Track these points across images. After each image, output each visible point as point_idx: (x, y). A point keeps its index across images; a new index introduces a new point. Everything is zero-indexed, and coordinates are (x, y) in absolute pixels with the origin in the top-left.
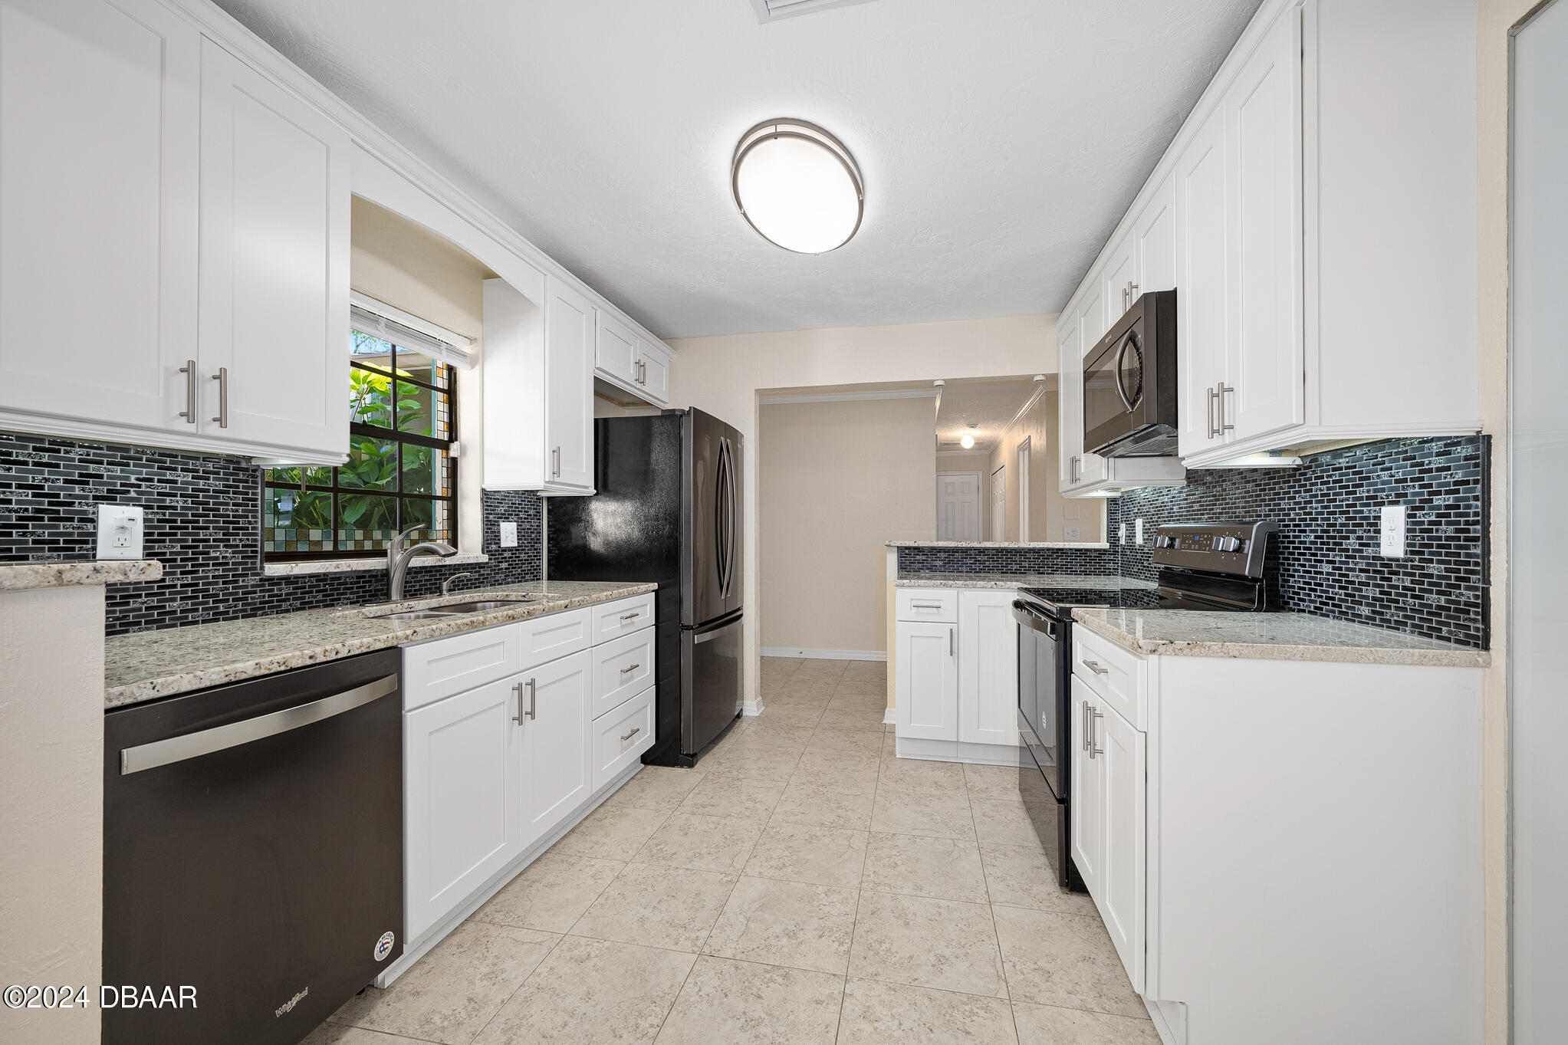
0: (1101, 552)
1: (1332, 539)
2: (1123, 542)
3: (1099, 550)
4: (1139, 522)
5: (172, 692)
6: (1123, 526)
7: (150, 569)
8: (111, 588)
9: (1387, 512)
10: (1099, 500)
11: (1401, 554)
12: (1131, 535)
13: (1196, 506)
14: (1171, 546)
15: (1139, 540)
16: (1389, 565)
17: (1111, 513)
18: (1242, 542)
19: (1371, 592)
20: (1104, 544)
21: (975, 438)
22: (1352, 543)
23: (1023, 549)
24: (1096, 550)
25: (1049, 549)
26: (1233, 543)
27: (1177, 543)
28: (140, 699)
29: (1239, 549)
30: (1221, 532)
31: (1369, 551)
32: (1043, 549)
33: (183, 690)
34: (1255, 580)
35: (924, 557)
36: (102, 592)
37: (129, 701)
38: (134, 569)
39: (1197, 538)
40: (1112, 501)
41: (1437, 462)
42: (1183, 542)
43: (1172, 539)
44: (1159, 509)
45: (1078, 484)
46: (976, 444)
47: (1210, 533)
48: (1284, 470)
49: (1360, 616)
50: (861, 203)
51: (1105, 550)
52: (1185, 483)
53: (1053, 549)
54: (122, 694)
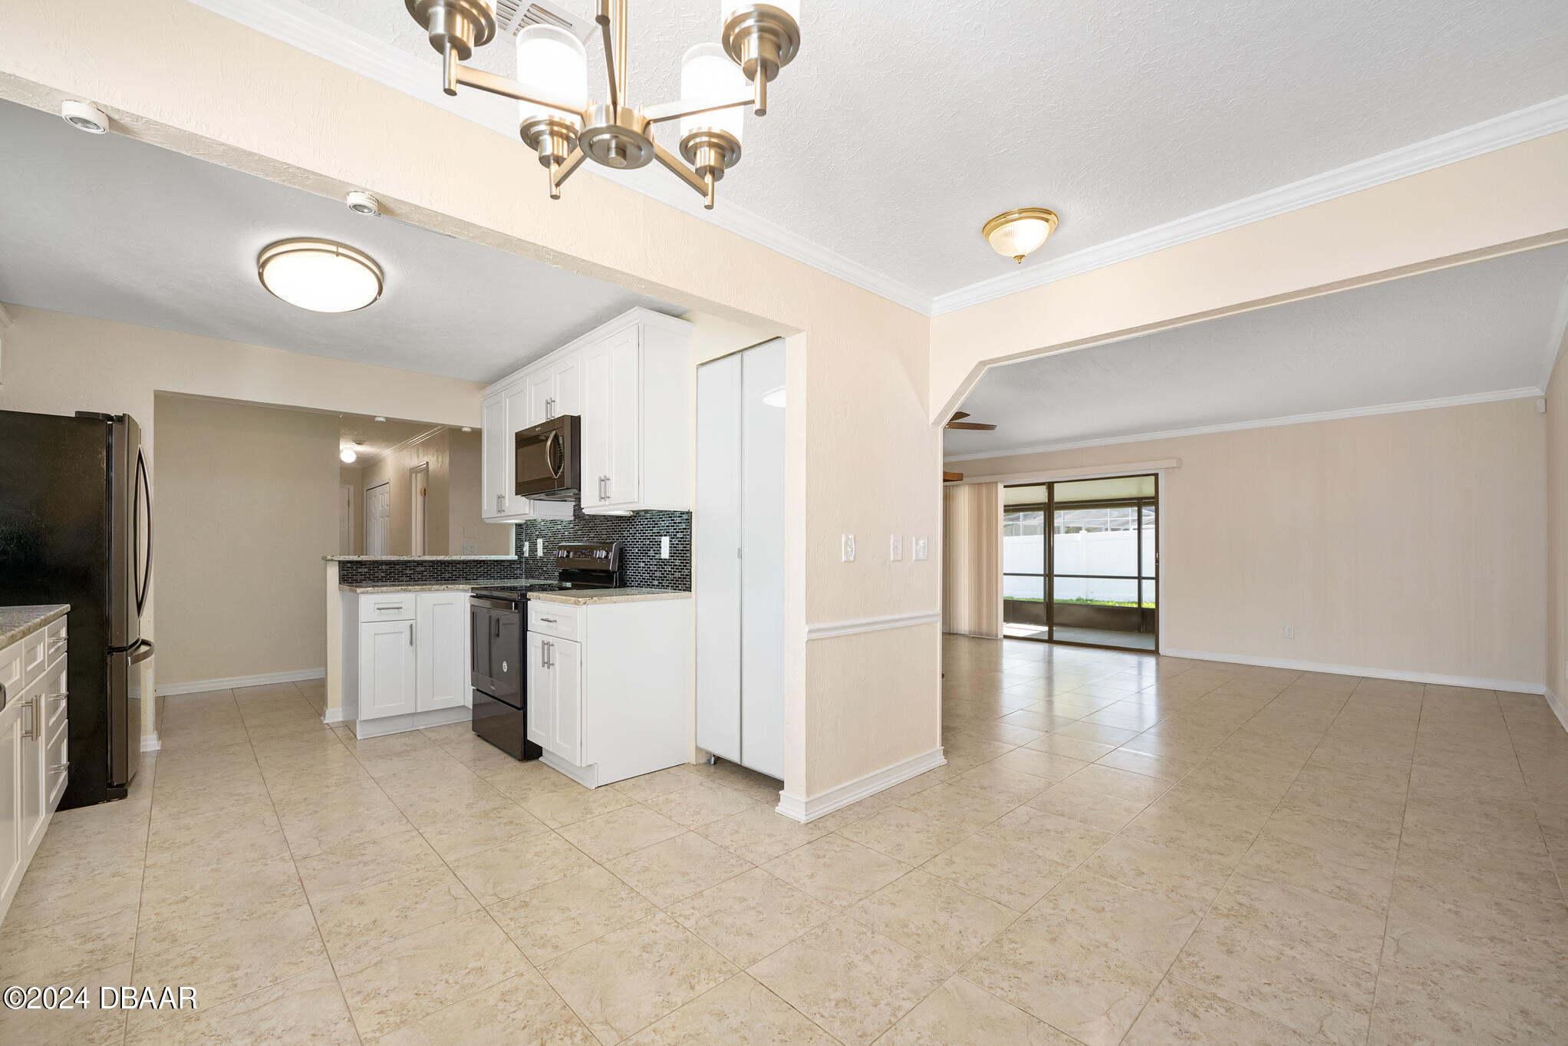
0: (512, 562)
1: (644, 552)
2: (526, 555)
3: (510, 561)
4: (540, 542)
6: (527, 544)
9: (663, 538)
10: (511, 524)
11: (668, 557)
12: (533, 549)
13: (580, 533)
14: (568, 556)
15: (540, 553)
16: (664, 562)
17: (518, 534)
18: (608, 553)
19: (658, 574)
20: (513, 557)
21: (357, 453)
22: (651, 553)
23: (455, 561)
24: (507, 561)
25: (474, 561)
26: (604, 554)
27: (571, 554)
29: (606, 557)
30: (597, 548)
31: (657, 556)
32: (469, 561)
34: (614, 572)
35: (366, 570)
39: (584, 551)
40: (518, 526)
41: (678, 520)
42: (575, 554)
43: (568, 552)
44: (554, 534)
45: (502, 514)
46: (358, 458)
47: (591, 549)
48: (625, 517)
49: (654, 585)
50: (376, 299)
51: (514, 561)
52: (572, 518)
53: (477, 561)
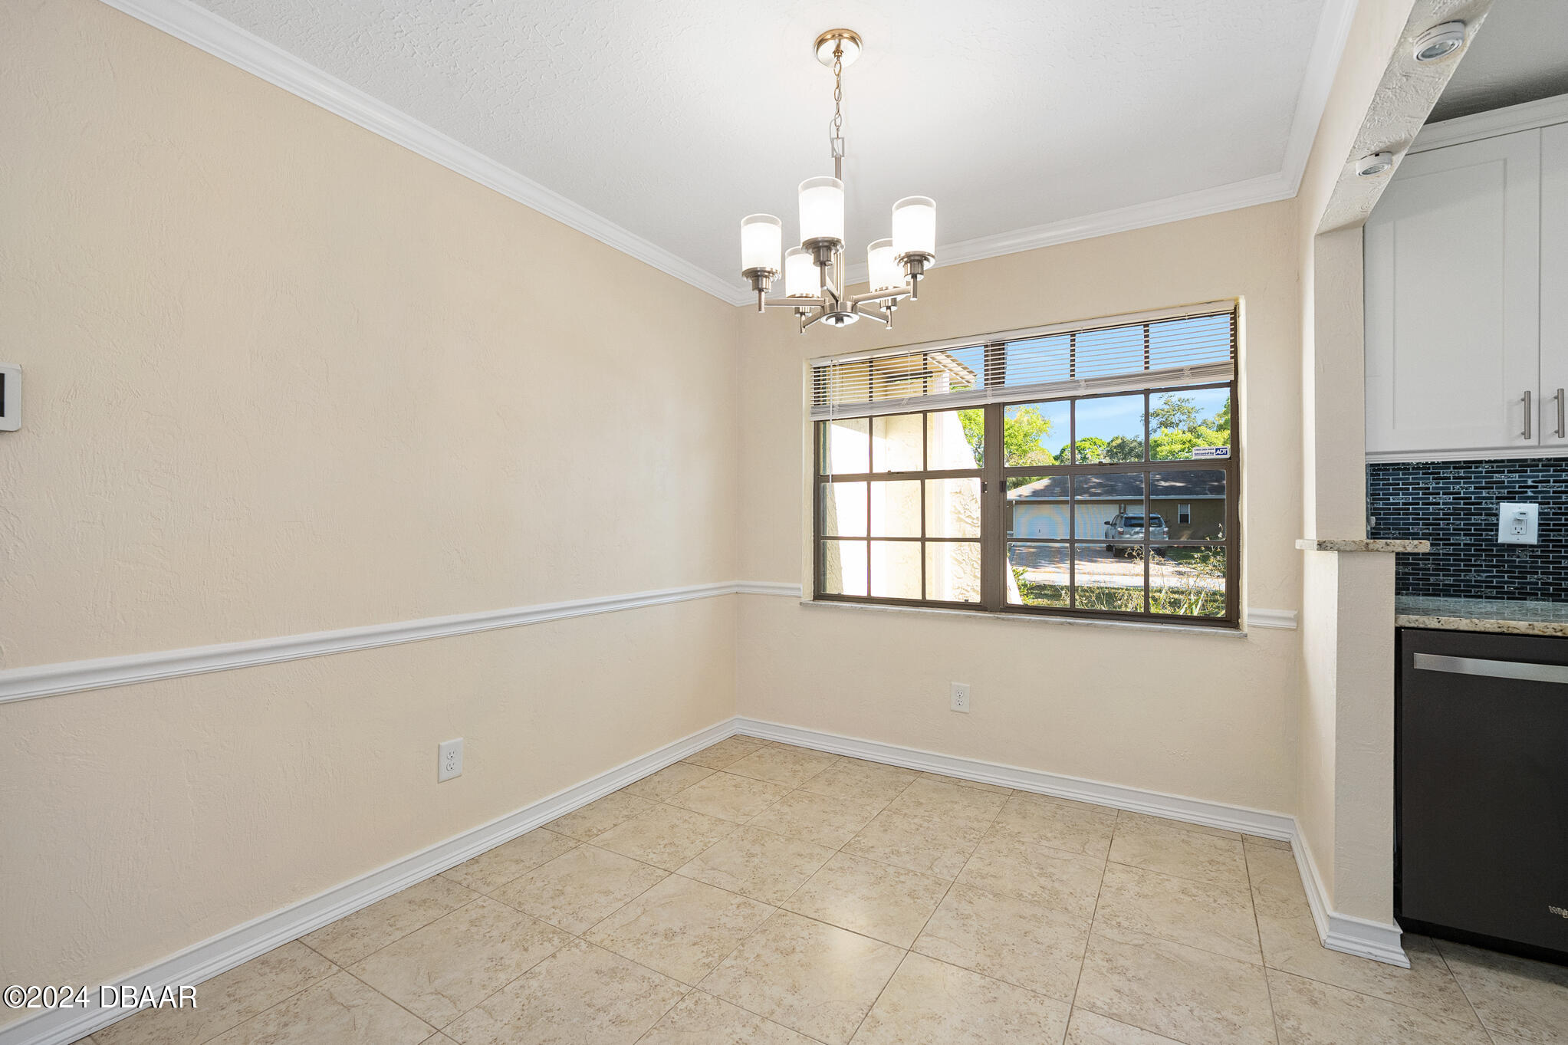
5: (1453, 628)
7: (1421, 545)
8: (1397, 554)
28: (1429, 626)
33: (1461, 628)
36: (1394, 555)
37: (1421, 626)
38: (1410, 545)
54: (1417, 620)
